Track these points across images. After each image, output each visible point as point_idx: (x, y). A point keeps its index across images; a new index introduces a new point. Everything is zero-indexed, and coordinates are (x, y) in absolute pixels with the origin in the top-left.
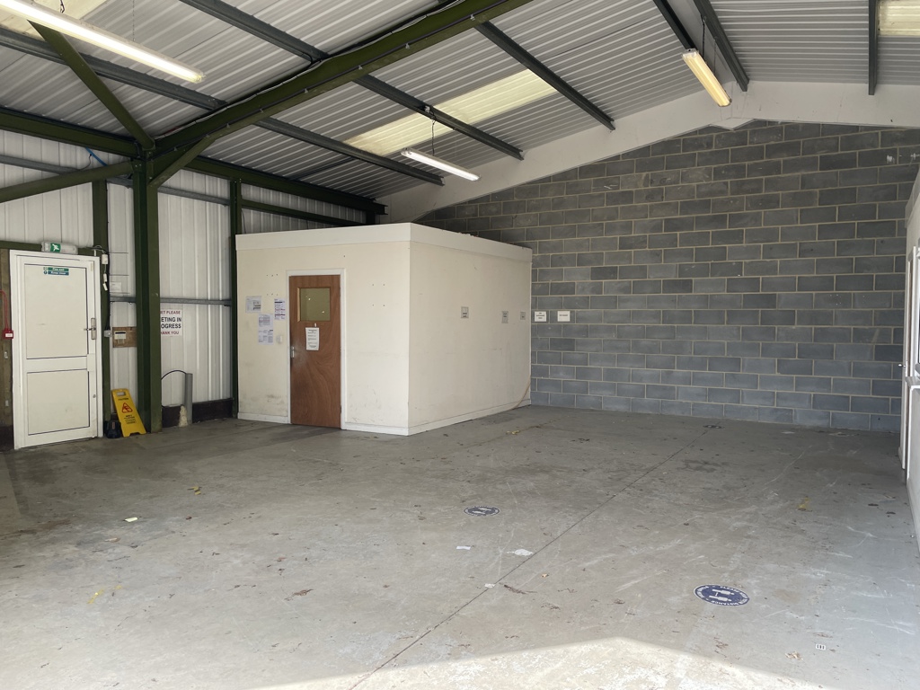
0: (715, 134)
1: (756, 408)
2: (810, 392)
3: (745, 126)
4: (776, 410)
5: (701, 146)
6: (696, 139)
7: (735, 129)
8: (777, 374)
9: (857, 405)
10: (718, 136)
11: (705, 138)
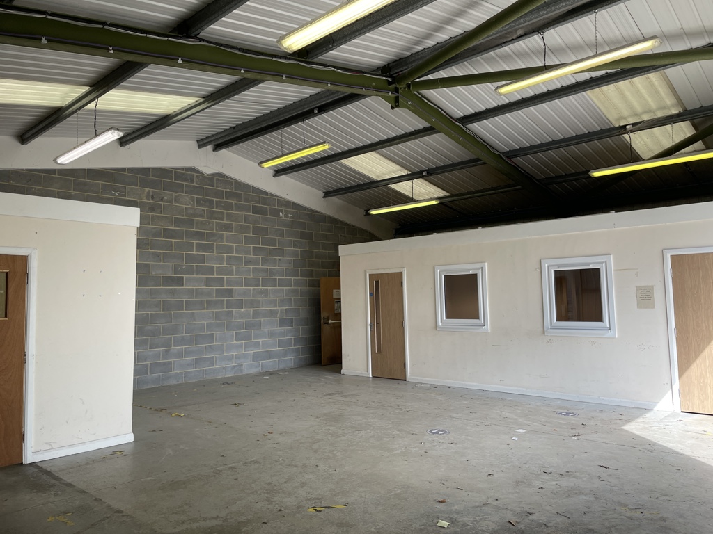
0: (195, 174)
1: (223, 368)
2: (251, 351)
3: (213, 175)
4: (234, 366)
5: (186, 180)
6: (183, 174)
7: (208, 175)
8: (235, 342)
9: (272, 355)
10: (197, 176)
11: (189, 174)
